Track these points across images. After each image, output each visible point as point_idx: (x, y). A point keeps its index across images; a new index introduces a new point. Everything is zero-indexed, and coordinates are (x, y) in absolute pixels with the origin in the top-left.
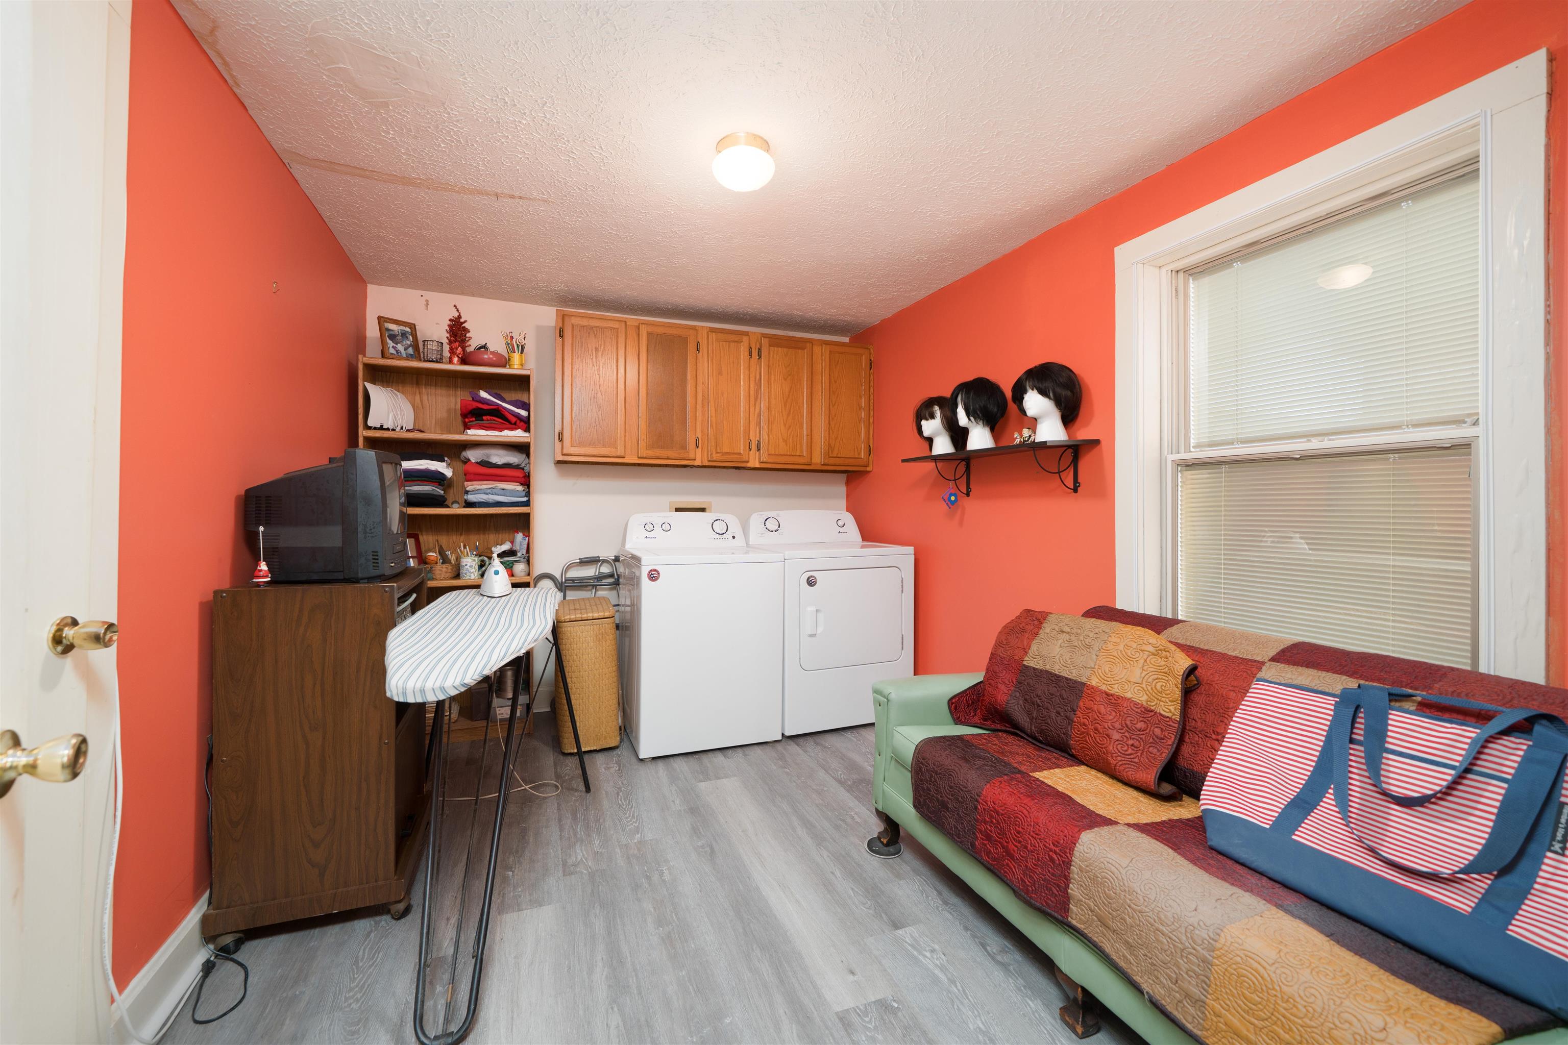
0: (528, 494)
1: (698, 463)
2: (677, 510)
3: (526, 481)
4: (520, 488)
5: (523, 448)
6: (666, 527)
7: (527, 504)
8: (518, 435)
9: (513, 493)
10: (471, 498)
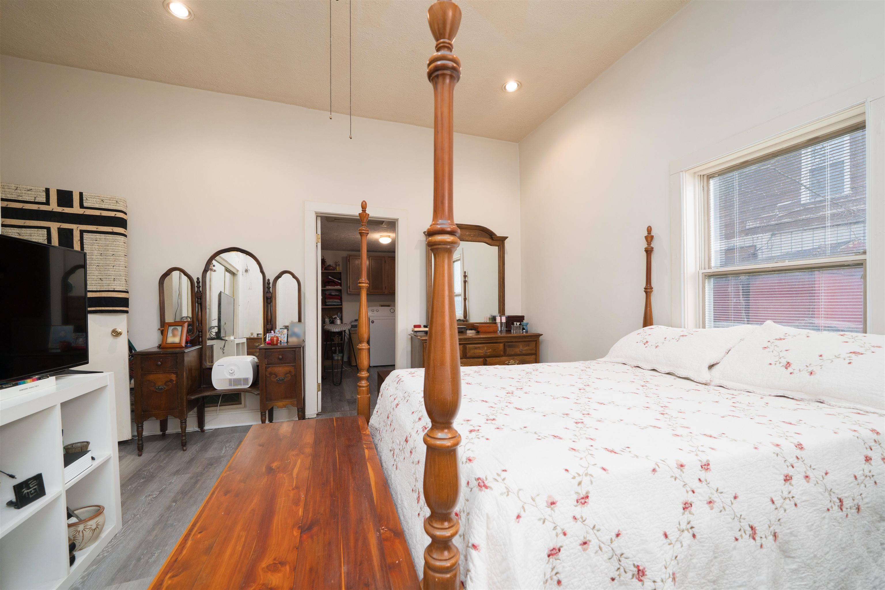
0: (341, 302)
1: (386, 293)
2: (381, 306)
3: (341, 299)
4: (339, 301)
5: (340, 291)
6: (377, 311)
7: (341, 305)
8: (338, 287)
9: (338, 302)
10: (328, 304)
